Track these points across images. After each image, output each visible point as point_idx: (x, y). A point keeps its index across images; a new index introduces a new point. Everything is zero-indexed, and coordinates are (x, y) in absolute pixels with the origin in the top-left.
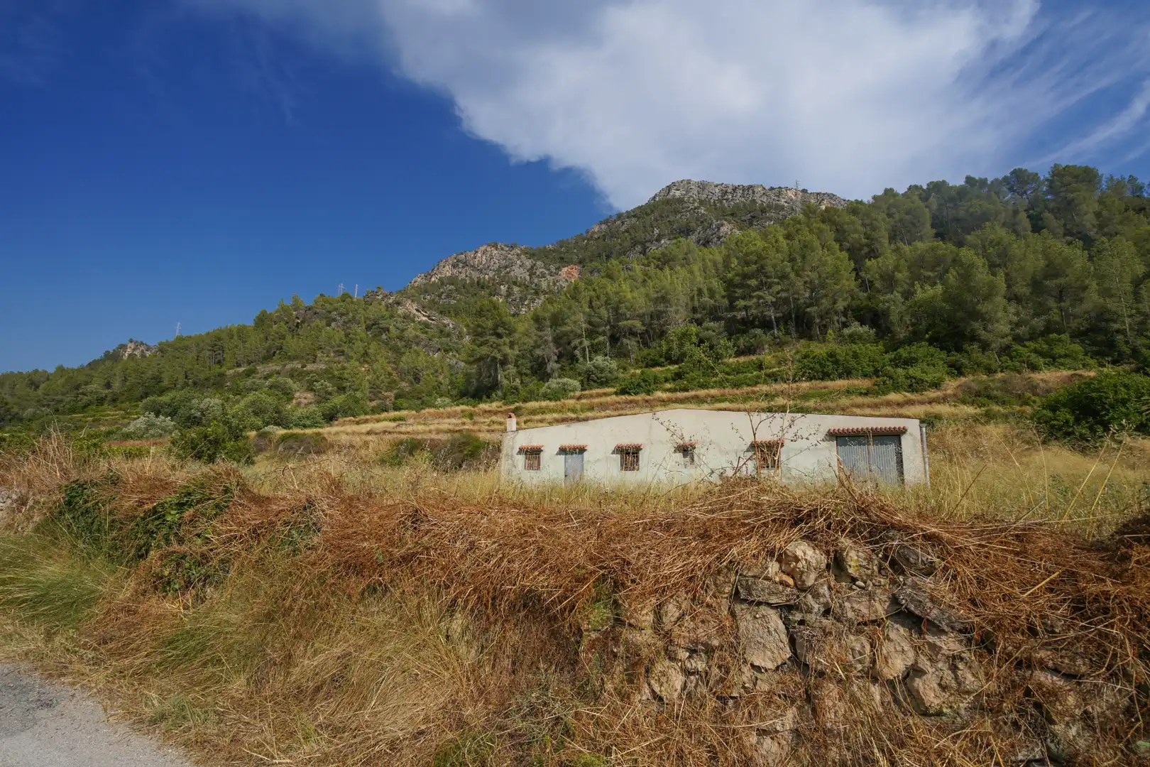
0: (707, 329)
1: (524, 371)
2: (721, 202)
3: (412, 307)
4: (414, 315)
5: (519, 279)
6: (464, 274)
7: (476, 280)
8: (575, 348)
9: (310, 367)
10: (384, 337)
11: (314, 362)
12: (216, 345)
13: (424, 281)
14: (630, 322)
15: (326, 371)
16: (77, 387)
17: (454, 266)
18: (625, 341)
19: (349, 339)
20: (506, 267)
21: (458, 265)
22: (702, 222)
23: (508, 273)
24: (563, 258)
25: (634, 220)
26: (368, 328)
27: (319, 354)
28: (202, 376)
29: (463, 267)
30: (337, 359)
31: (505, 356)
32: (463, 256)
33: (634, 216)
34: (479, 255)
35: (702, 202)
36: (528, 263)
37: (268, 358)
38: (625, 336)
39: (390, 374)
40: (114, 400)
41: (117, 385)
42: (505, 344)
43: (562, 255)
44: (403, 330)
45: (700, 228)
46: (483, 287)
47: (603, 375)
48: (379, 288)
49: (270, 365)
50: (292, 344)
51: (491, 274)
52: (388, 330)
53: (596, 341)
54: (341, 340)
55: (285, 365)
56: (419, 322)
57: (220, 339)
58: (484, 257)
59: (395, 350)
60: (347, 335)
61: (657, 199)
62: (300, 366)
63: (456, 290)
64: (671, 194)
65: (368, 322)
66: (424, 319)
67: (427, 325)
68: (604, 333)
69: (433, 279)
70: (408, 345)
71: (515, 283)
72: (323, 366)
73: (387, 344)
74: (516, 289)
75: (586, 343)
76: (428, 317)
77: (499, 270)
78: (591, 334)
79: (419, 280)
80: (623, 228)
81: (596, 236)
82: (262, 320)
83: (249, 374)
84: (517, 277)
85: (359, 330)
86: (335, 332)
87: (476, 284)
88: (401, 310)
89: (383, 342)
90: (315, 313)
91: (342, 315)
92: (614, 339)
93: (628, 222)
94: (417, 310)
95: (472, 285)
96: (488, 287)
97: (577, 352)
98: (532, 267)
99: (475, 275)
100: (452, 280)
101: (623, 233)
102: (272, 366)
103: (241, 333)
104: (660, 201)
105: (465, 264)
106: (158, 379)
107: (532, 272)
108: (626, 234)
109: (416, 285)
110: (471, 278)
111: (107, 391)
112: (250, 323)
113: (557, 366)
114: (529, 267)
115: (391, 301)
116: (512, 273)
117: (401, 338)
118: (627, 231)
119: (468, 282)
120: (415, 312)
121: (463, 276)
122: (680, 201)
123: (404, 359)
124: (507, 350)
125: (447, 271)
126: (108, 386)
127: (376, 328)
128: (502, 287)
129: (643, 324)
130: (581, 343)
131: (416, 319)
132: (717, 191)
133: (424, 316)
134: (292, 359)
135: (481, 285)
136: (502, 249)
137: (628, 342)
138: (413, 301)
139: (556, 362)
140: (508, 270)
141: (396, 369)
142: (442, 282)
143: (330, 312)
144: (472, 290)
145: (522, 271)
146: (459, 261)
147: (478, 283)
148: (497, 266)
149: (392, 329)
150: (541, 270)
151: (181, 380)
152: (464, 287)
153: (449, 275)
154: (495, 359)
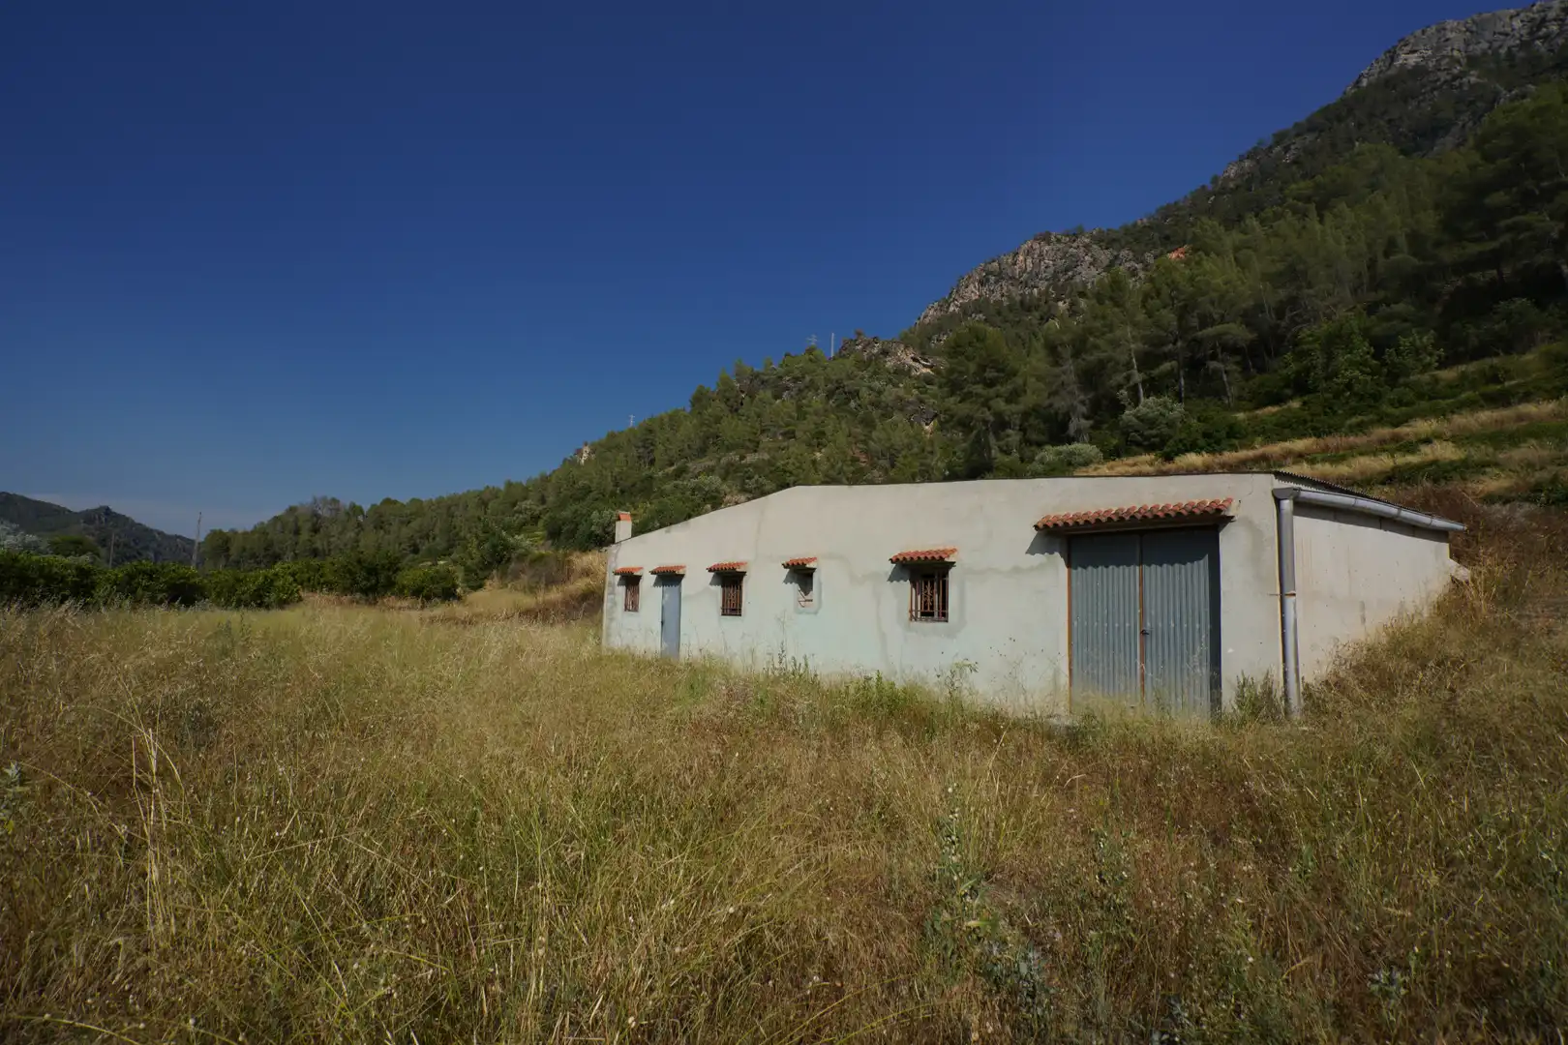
0: (1389, 318)
1: (1034, 437)
2: (1524, 45)
3: (906, 357)
4: (910, 367)
5: (1089, 286)
6: (998, 293)
7: (1018, 298)
8: (1119, 387)
9: (750, 458)
10: (853, 404)
11: (755, 451)
12: (646, 439)
13: (939, 314)
14: (1219, 328)
15: (770, 463)
17: (982, 283)
18: (1213, 365)
19: (802, 414)
20: (1066, 271)
21: (988, 280)
22: (1472, 103)
23: (1072, 278)
24: (1167, 238)
25: (1310, 137)
26: (830, 395)
27: (765, 439)
28: (629, 483)
29: (996, 282)
30: (785, 444)
31: (998, 414)
32: (996, 264)
33: (1311, 130)
34: (1021, 258)
35: (1473, 61)
36: (1105, 257)
37: (702, 452)
38: (1214, 357)
39: (854, 460)
42: (999, 396)
43: (1167, 232)
44: (880, 393)
45: (1465, 117)
46: (1029, 310)
47: (1154, 432)
48: (859, 334)
49: (703, 459)
50: (733, 428)
51: (1043, 285)
52: (858, 393)
53: (1157, 371)
54: (791, 417)
55: (720, 459)
56: (916, 377)
57: (651, 431)
58: (1029, 260)
59: (868, 423)
60: (800, 408)
61: (1365, 82)
62: (738, 458)
64: (1397, 63)
65: (829, 386)
66: (925, 370)
67: (928, 381)
69: (952, 309)
70: (886, 415)
71: (1082, 294)
72: (766, 457)
73: (854, 415)
74: (1083, 303)
75: (1138, 377)
76: (931, 367)
77: (1054, 277)
78: (1147, 361)
79: (931, 314)
80: (1289, 157)
81: (1232, 185)
82: (699, 400)
83: (679, 473)
84: (1084, 284)
85: (816, 401)
86: (786, 404)
87: (1018, 306)
88: (889, 363)
89: (850, 412)
90: (763, 382)
91: (796, 379)
92: (1192, 365)
93: (1299, 142)
94: (914, 360)
95: (1010, 308)
96: (1037, 307)
97: (1122, 394)
98: (1112, 262)
99: (1016, 292)
100: (979, 306)
101: (1288, 166)
102: (706, 462)
103: (674, 420)
104: (1370, 84)
105: (1000, 276)
107: (1111, 270)
108: (1294, 168)
109: (927, 320)
110: (1010, 297)
112: (684, 404)
113: (1086, 423)
114: (1106, 262)
115: (875, 351)
116: (1077, 279)
117: (876, 405)
118: (1295, 162)
119: (1006, 304)
120: (911, 363)
121: (997, 296)
122: (1418, 71)
123: (875, 434)
124: (999, 404)
125: (973, 292)
127: (841, 394)
128: (1060, 304)
130: (1128, 378)
131: (913, 373)
132: (1517, 23)
133: (925, 366)
134: (729, 449)
135: (1026, 307)
136: (1059, 241)
137: (1220, 366)
138: (906, 347)
139: (1087, 418)
140: (1070, 273)
141: (866, 452)
142: (965, 311)
143: (780, 378)
144: (1011, 316)
145: (1094, 271)
146: (989, 273)
147: (1022, 303)
148: (1051, 270)
149: (864, 392)
150: (1128, 265)
151: (610, 487)
152: (999, 313)
153: (974, 298)
154: (985, 422)
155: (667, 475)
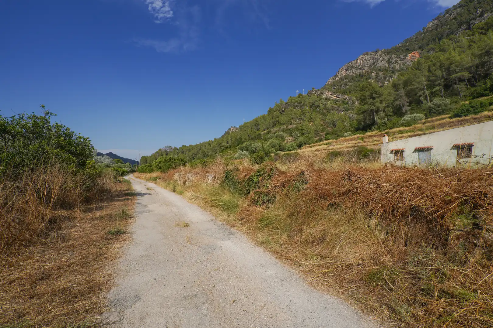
1: (389, 114)
3: (328, 94)
4: (330, 97)
6: (351, 73)
7: (358, 74)
8: (420, 96)
9: (290, 127)
10: (318, 109)
11: (291, 125)
12: (256, 124)
13: (333, 81)
14: (459, 74)
15: (296, 128)
16: (220, 144)
17: (346, 70)
18: (456, 86)
19: (303, 113)
20: (374, 63)
21: (348, 69)
24: (408, 49)
26: (311, 107)
27: (293, 121)
28: (254, 136)
29: (351, 69)
30: (299, 122)
31: (378, 108)
32: (350, 64)
34: (359, 61)
36: (387, 58)
37: (274, 126)
38: (456, 83)
39: (322, 125)
40: (230, 148)
41: (230, 142)
42: (377, 102)
43: (408, 47)
44: (326, 105)
46: (362, 77)
47: (440, 108)
48: (313, 89)
49: (275, 128)
50: (282, 119)
51: (366, 69)
52: (319, 106)
53: (434, 90)
54: (300, 114)
55: (280, 128)
56: (333, 100)
57: (257, 121)
58: (362, 61)
59: (323, 114)
60: (302, 111)
62: (286, 127)
63: (349, 81)
65: (310, 104)
66: (335, 98)
67: (336, 101)
68: (439, 85)
69: (337, 79)
70: (329, 111)
71: (380, 70)
72: (295, 126)
73: (319, 112)
74: (381, 73)
75: (427, 92)
76: (336, 97)
77: (370, 65)
78: (430, 87)
79: (330, 81)
80: (451, 18)
81: (430, 29)
82: (270, 111)
83: (269, 133)
84: (380, 67)
85: (307, 108)
86: (297, 110)
87: (358, 76)
88: (324, 96)
89: (318, 112)
90: (289, 105)
91: (299, 103)
92: (447, 87)
94: (331, 95)
95: (356, 77)
96: (365, 76)
97: (422, 98)
98: (389, 59)
99: (358, 72)
100: (346, 77)
102: (276, 129)
103: (264, 117)
105: (352, 67)
106: (241, 139)
107: (389, 62)
108: (454, 21)
109: (329, 83)
110: (355, 73)
111: (227, 145)
112: (266, 113)
113: (409, 108)
114: (387, 59)
115: (319, 93)
116: (378, 66)
117: (325, 109)
118: (454, 19)
119: (354, 75)
120: (330, 96)
121: (352, 73)
123: (327, 117)
124: (378, 104)
125: (343, 73)
126: (228, 143)
127: (314, 106)
128: (373, 74)
129: (470, 73)
130: (424, 93)
131: (331, 99)
133: (335, 96)
134: (283, 124)
135: (361, 76)
136: (371, 54)
137: (458, 86)
138: (329, 91)
139: (408, 106)
140: (375, 64)
141: (324, 123)
142: (341, 79)
143: (294, 103)
144: (357, 79)
145: (383, 63)
146: (349, 67)
147: (360, 75)
148: (369, 64)
149: (321, 105)
150: (394, 59)
151: (247, 138)
152: (352, 79)
153: (344, 75)
154: (372, 110)
155: (265, 134)
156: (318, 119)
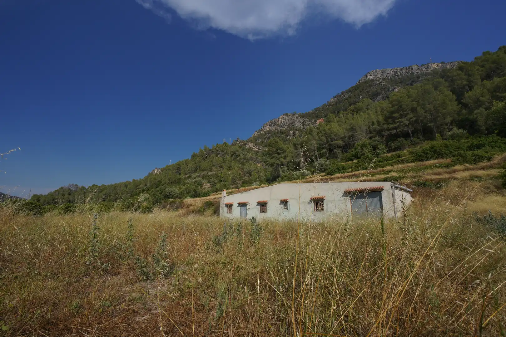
0: (374, 141)
2: (394, 77)
3: (251, 145)
7: (280, 130)
8: (312, 156)
9: (210, 173)
10: (238, 158)
11: (211, 171)
12: (178, 167)
13: (259, 133)
14: (337, 142)
15: (215, 175)
16: (137, 186)
17: (270, 126)
18: (335, 151)
19: (224, 161)
20: (292, 123)
21: (272, 125)
23: (293, 125)
24: (317, 116)
25: (350, 94)
26: (232, 156)
27: (213, 168)
28: (174, 180)
29: (274, 126)
30: (220, 169)
31: (282, 162)
32: (273, 121)
33: (350, 92)
34: (280, 120)
35: (384, 79)
36: (302, 120)
37: (195, 171)
38: (335, 149)
39: (240, 174)
40: (148, 190)
41: (148, 185)
42: (282, 157)
44: (245, 155)
49: (197, 173)
50: (205, 165)
51: (286, 127)
52: (239, 155)
53: (322, 152)
54: (221, 162)
55: (201, 173)
56: (254, 151)
57: (180, 165)
58: (282, 120)
59: (243, 164)
60: (223, 159)
62: (206, 173)
63: (271, 136)
64: (368, 78)
65: (232, 153)
66: (256, 149)
67: (258, 152)
68: (325, 148)
69: (262, 132)
70: (248, 161)
71: (296, 130)
72: (214, 173)
74: (297, 132)
75: (317, 153)
76: (258, 148)
77: (289, 125)
78: (319, 149)
79: (256, 133)
80: (345, 98)
82: (194, 156)
83: (189, 177)
84: (297, 127)
85: (228, 157)
86: (219, 159)
87: (280, 132)
88: (247, 147)
89: (238, 160)
90: (212, 152)
91: (222, 151)
92: (330, 150)
93: (347, 95)
94: (253, 146)
95: (278, 133)
96: (285, 133)
97: (313, 157)
98: (303, 122)
99: (279, 129)
100: (270, 132)
101: (345, 100)
102: (197, 174)
103: (187, 162)
104: (362, 82)
105: (275, 124)
106: (160, 182)
107: (303, 124)
109: (255, 135)
110: (277, 130)
111: (146, 187)
114: (302, 122)
115: (243, 143)
116: (295, 126)
117: (245, 159)
120: (253, 147)
121: (274, 129)
122: (372, 81)
123: (245, 167)
124: (282, 159)
126: (146, 185)
127: (235, 155)
128: (291, 132)
129: (344, 142)
130: (315, 153)
131: (253, 150)
133: (256, 148)
134: (204, 170)
135: (282, 132)
136: (290, 116)
137: (337, 151)
138: (252, 143)
141: (242, 172)
142: (265, 133)
143: (217, 151)
144: (278, 135)
145: (299, 124)
146: (272, 123)
148: (288, 123)
149: (241, 155)
150: (307, 122)
151: (167, 181)
152: (274, 134)
153: (268, 129)
154: (278, 164)
155: (185, 178)
156: (236, 168)
